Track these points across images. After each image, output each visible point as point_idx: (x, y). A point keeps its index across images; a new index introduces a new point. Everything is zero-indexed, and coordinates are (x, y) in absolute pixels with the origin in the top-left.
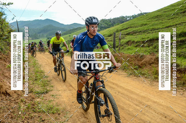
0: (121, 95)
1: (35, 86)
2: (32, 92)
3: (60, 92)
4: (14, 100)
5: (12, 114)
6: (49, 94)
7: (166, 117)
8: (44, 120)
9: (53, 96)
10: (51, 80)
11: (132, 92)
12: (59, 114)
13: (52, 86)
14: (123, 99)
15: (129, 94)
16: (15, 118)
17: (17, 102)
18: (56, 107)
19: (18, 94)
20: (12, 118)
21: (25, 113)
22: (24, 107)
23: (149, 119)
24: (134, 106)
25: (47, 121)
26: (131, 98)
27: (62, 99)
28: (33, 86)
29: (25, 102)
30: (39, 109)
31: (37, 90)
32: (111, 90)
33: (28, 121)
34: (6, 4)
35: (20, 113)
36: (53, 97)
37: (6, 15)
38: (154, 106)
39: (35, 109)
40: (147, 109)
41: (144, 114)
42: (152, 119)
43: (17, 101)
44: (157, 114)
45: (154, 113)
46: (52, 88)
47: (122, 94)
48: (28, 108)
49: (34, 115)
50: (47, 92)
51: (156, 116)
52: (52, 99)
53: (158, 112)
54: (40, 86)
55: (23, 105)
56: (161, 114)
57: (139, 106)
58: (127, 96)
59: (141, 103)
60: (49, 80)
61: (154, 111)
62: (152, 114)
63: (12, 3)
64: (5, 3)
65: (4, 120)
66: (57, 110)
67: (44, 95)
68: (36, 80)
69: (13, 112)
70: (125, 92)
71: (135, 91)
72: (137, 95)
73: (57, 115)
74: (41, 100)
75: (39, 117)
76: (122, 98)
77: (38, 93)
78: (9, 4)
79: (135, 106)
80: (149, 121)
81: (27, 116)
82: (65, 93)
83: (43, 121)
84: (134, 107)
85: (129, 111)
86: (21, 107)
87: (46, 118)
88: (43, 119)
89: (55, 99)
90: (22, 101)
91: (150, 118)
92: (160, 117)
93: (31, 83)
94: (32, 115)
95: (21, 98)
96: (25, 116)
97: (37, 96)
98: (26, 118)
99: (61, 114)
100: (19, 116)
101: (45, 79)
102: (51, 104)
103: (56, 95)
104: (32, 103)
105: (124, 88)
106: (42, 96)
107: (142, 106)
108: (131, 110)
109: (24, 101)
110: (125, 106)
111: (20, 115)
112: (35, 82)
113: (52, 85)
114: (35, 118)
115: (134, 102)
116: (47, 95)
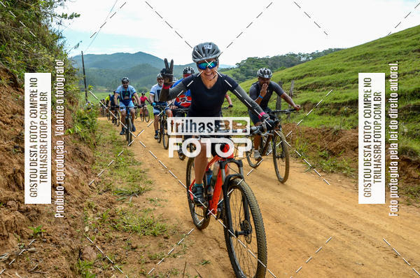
0: (297, 207)
1: (116, 180)
2: (110, 190)
3: (167, 195)
4: (76, 203)
5: (72, 228)
6: (144, 197)
7: (396, 256)
8: (136, 248)
9: (151, 200)
10: (148, 170)
11: (320, 203)
12: (166, 238)
13: (150, 183)
14: (301, 215)
15: (312, 206)
16: (77, 238)
17: (81, 207)
18: (160, 224)
19: (82, 192)
20: (72, 236)
21: (96, 230)
22: (93, 217)
23: (362, 259)
24: (326, 229)
25: (141, 250)
26: (318, 213)
27: (171, 209)
28: (111, 179)
29: (96, 209)
30: (124, 224)
31: (119, 187)
32: (275, 195)
33: (104, 246)
34: (68, 16)
35: (87, 229)
36: (153, 203)
37: (65, 39)
38: (368, 232)
39: (116, 224)
40: (354, 238)
41: (349, 248)
42: (365, 257)
43: (81, 205)
44: (377, 250)
45: (370, 246)
46: (149, 186)
47: (298, 204)
48: (102, 220)
49: (115, 235)
50: (139, 193)
51: (375, 253)
52: (152, 208)
53: (378, 245)
54: (125, 179)
55: (92, 215)
56: (385, 250)
57: (337, 232)
58: (309, 209)
59: (340, 224)
60: (142, 169)
61: (370, 242)
62: (366, 249)
63: (79, 15)
64: (66, 15)
65: (57, 238)
66: (162, 229)
67: (134, 198)
68: (116, 167)
69: (75, 226)
70: (306, 202)
71: (324, 200)
72: (331, 208)
73: (162, 240)
74: (127, 207)
75: (124, 240)
76: (299, 213)
77: (122, 194)
78: (71, 17)
79: (329, 232)
80: (360, 263)
81: (102, 237)
82: (176, 196)
83: (133, 248)
84: (325, 232)
85: (316, 239)
86: (89, 218)
87: (140, 244)
88: (134, 245)
89: (156, 208)
90: (90, 206)
91: (362, 256)
92: (384, 254)
93: (108, 173)
94: (111, 235)
95: (88, 200)
96: (97, 236)
97: (121, 198)
98: (98, 239)
99: (171, 237)
100: (84, 234)
101: (136, 168)
102: (148, 217)
103: (159, 200)
104: (110, 211)
105: (301, 193)
106: (130, 199)
107: (343, 232)
108: (320, 237)
109: (94, 206)
110: (306, 230)
111: (87, 232)
112: (115, 172)
113: (149, 179)
114: (117, 242)
115: (326, 223)
116: (140, 198)
